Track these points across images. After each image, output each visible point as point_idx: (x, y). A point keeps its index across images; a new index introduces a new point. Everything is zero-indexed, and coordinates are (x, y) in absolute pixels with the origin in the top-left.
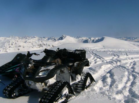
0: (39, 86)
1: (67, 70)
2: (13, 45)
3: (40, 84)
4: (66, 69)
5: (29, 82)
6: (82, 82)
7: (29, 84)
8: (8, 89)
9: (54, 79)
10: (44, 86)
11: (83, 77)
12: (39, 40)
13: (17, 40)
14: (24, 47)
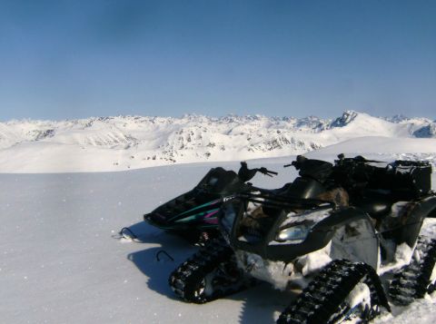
0: (279, 273)
1: (368, 228)
2: (193, 141)
3: (280, 266)
4: (364, 225)
5: (246, 257)
6: (415, 268)
7: (246, 262)
8: (185, 273)
9: (326, 253)
10: (293, 273)
11: (420, 255)
12: (269, 126)
13: (205, 125)
14: (223, 149)
